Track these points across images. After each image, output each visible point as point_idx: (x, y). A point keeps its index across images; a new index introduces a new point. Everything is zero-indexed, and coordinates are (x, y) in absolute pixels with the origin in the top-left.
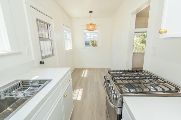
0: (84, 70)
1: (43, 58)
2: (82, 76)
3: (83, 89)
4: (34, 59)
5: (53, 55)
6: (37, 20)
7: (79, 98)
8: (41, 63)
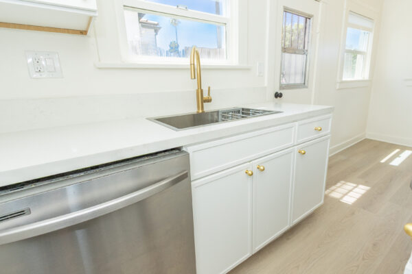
0: (397, 150)
1: (282, 87)
2: (383, 161)
3: (368, 188)
4: (266, 85)
5: (303, 85)
6: (286, 10)
7: (349, 200)
8: (278, 95)
